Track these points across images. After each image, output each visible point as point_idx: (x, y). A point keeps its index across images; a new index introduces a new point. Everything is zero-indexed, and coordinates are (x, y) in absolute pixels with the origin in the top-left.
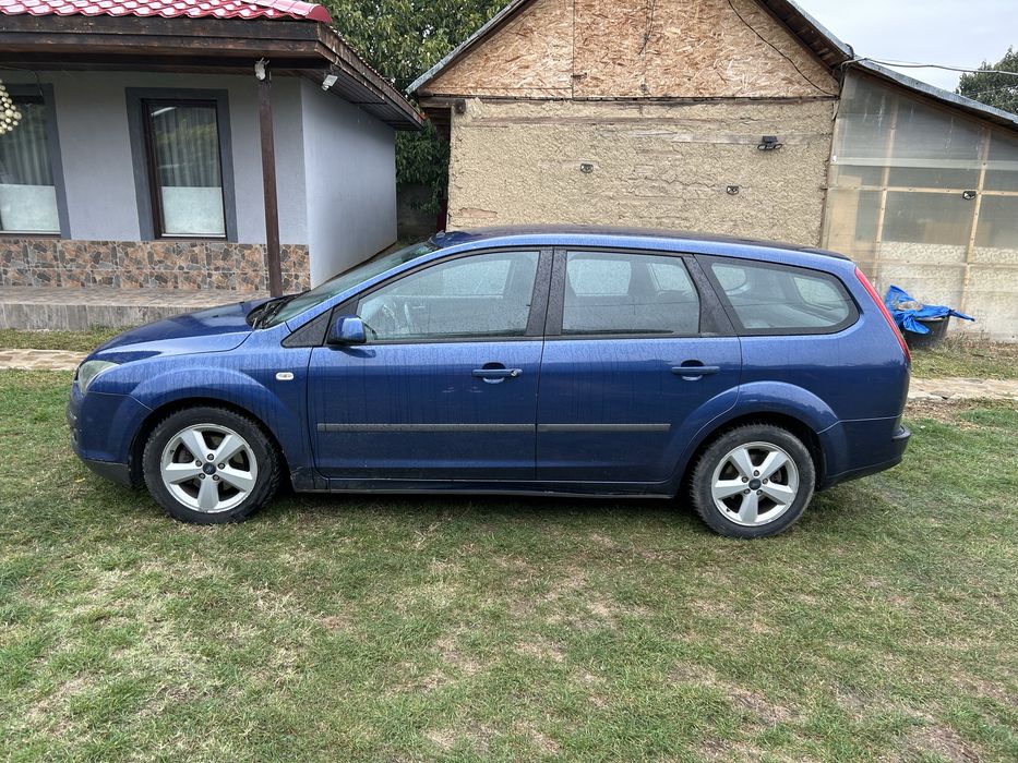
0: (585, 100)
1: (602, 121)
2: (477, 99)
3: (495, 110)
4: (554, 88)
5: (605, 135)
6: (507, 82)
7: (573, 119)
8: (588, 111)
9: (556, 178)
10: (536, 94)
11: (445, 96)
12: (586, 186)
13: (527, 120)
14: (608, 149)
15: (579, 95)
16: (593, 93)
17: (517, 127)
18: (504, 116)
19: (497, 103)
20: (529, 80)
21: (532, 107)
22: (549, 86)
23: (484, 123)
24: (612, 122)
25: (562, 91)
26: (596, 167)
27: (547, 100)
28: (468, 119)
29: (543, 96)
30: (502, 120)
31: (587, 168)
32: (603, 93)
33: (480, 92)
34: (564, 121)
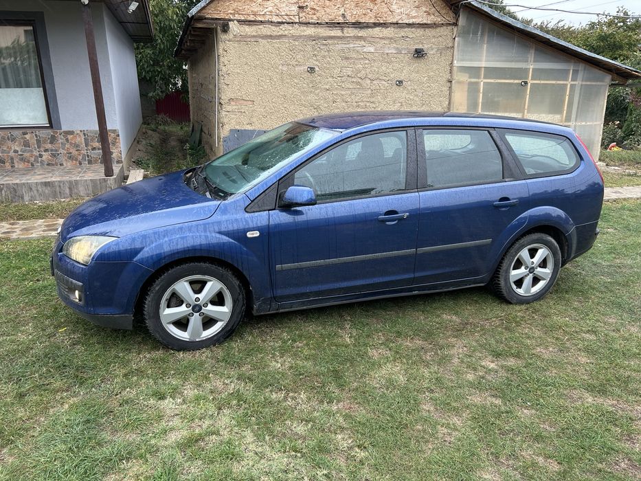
0: (307, 24)
1: (319, 38)
2: (235, 22)
3: (248, 30)
4: (287, 15)
5: (322, 47)
6: (256, 10)
7: (300, 37)
8: (310, 31)
9: (292, 77)
10: (275, 19)
11: (212, 19)
12: (312, 82)
13: (271, 37)
14: (324, 57)
15: (302, 20)
16: (312, 19)
17: (264, 41)
18: (254, 34)
19: (249, 25)
20: (270, 9)
21: (274, 28)
22: (283, 13)
23: (243, 39)
24: (326, 38)
25: (292, 17)
26: (317, 69)
27: (283, 23)
28: (230, 36)
29: (280, 20)
30: (254, 36)
31: (312, 70)
32: (318, 19)
33: (237, 17)
34: (295, 38)
